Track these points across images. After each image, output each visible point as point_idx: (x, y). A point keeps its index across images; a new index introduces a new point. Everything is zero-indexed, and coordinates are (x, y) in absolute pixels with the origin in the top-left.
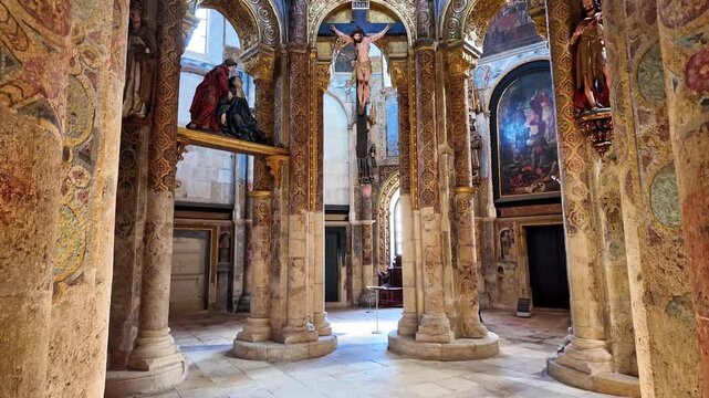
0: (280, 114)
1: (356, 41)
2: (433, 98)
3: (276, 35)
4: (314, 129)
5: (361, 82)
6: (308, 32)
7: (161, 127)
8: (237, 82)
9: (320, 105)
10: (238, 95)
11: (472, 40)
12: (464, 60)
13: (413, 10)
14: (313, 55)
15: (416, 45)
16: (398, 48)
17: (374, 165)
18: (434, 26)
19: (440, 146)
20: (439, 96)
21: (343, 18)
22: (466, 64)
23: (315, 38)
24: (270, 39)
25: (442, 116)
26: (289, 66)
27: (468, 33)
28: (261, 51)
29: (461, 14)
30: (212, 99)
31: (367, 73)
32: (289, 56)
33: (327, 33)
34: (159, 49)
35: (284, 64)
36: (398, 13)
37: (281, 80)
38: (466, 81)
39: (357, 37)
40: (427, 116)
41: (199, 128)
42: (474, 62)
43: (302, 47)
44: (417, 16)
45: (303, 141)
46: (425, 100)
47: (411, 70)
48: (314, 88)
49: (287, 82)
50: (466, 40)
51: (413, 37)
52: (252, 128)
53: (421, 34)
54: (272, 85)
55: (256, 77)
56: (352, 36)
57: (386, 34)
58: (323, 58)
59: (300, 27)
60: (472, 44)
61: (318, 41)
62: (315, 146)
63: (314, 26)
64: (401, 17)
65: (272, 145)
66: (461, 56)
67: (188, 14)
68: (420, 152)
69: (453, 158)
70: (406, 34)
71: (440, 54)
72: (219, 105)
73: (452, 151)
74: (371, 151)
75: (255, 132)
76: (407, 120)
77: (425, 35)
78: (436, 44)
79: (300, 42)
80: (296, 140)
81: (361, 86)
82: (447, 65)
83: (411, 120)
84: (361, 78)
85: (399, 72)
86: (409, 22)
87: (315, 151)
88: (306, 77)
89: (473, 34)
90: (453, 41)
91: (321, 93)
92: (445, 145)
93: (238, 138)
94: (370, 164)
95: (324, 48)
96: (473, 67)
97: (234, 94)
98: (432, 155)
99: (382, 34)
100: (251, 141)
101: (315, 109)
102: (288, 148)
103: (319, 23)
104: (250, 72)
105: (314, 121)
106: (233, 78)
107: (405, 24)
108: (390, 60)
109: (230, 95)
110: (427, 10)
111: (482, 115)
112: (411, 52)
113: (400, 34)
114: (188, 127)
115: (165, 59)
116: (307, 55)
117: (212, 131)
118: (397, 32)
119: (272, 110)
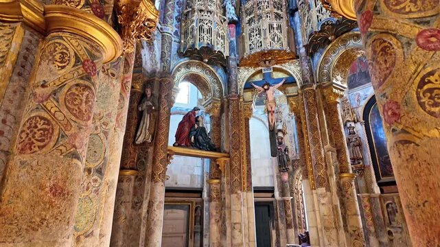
0: (224, 134)
1: (266, 90)
2: (317, 117)
3: (221, 92)
4: (244, 141)
5: (270, 112)
6: (238, 88)
7: (159, 146)
8: (200, 119)
9: (247, 126)
10: (201, 126)
11: (338, 80)
12: (335, 93)
13: (299, 68)
14: (241, 100)
15: (302, 87)
16: (292, 90)
17: (288, 160)
18: (312, 75)
19: (325, 147)
20: (320, 116)
21: (258, 78)
22: (336, 95)
23: (242, 90)
24: (218, 94)
25: (324, 127)
26: (228, 107)
27: (335, 77)
28: (214, 100)
29: (329, 67)
30: (187, 129)
31: (274, 107)
32: (228, 102)
33: (249, 87)
34: (159, 107)
35: (225, 106)
36: (290, 71)
37: (224, 114)
38: (338, 105)
39: (266, 87)
40: (314, 129)
41: (179, 146)
42: (342, 93)
43: (235, 96)
44: (302, 72)
45: (237, 148)
46: (312, 118)
47: (300, 102)
48: (243, 118)
49: (227, 116)
50: (334, 81)
51: (301, 83)
52: (208, 143)
53: (305, 81)
54: (220, 118)
55: (211, 115)
56: (263, 87)
57: (284, 84)
58: (247, 100)
59: (233, 86)
60: (339, 83)
61: (244, 92)
62: (244, 151)
63: (242, 84)
64: (292, 73)
65: (220, 152)
66: (332, 91)
67: (175, 87)
68: (312, 151)
69: (335, 154)
70: (296, 82)
71: (318, 91)
72: (190, 132)
73: (335, 149)
74: (285, 150)
75: (210, 145)
76: (302, 132)
77: (307, 81)
78: (315, 86)
79: (234, 94)
80: (233, 148)
81: (270, 114)
82: (324, 97)
83: (304, 131)
84: (270, 109)
85: (294, 103)
86: (297, 75)
87: (245, 154)
88: (238, 112)
89: (339, 77)
90: (326, 83)
91: (247, 120)
92: (328, 146)
93: (200, 149)
94: (285, 159)
95: (248, 95)
96: (342, 96)
97: (198, 125)
98: (320, 153)
99: (281, 84)
100: (208, 150)
101: (244, 130)
102: (229, 153)
103: (244, 83)
104: (208, 112)
105: (243, 136)
106: (198, 117)
107: (295, 76)
108: (288, 97)
109: (196, 126)
110: (308, 68)
111: (359, 123)
112: (300, 92)
113: (292, 83)
114: (174, 145)
115: (162, 111)
116: (238, 100)
117: (186, 146)
118: (290, 82)
119: (220, 132)
